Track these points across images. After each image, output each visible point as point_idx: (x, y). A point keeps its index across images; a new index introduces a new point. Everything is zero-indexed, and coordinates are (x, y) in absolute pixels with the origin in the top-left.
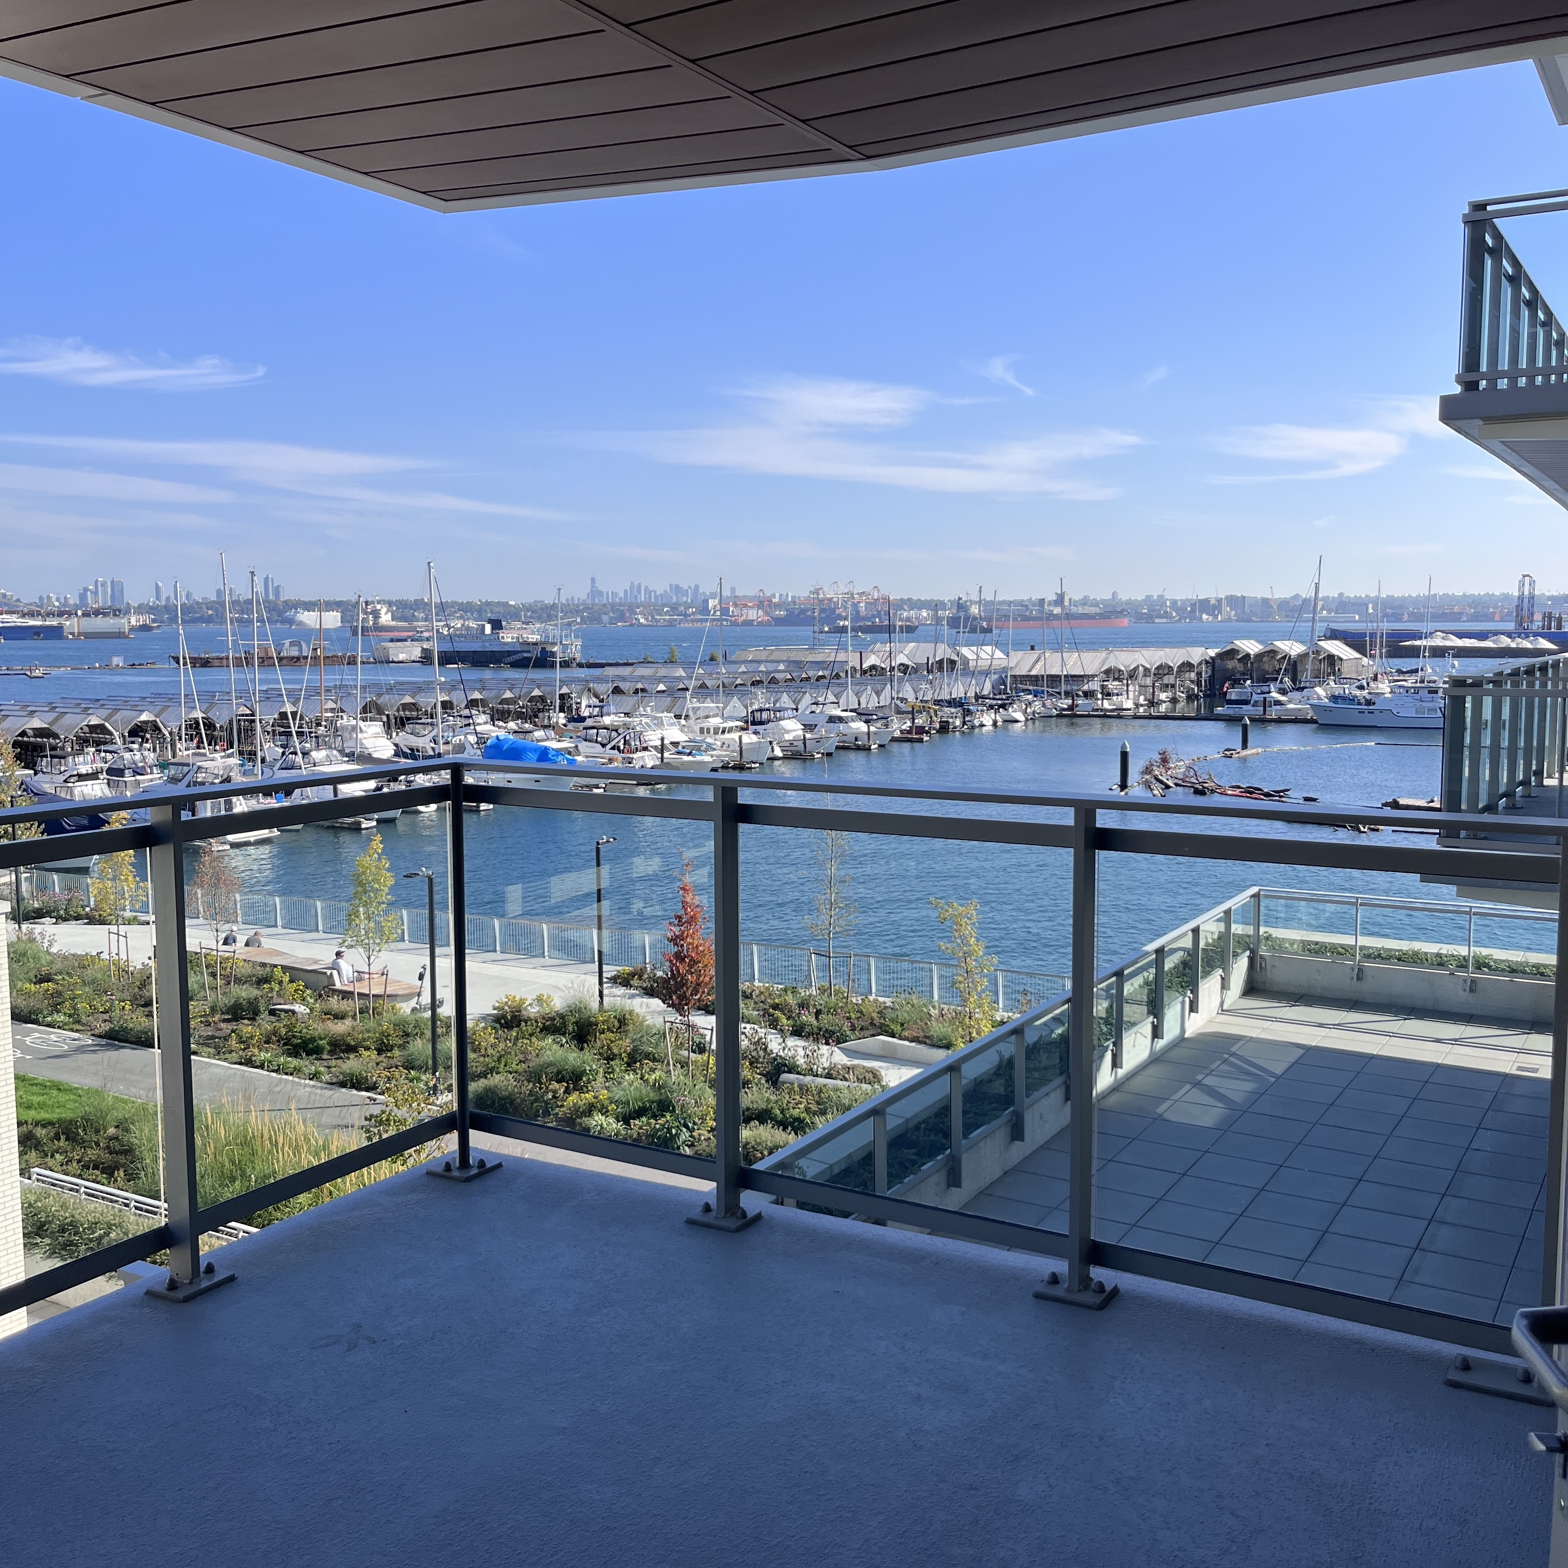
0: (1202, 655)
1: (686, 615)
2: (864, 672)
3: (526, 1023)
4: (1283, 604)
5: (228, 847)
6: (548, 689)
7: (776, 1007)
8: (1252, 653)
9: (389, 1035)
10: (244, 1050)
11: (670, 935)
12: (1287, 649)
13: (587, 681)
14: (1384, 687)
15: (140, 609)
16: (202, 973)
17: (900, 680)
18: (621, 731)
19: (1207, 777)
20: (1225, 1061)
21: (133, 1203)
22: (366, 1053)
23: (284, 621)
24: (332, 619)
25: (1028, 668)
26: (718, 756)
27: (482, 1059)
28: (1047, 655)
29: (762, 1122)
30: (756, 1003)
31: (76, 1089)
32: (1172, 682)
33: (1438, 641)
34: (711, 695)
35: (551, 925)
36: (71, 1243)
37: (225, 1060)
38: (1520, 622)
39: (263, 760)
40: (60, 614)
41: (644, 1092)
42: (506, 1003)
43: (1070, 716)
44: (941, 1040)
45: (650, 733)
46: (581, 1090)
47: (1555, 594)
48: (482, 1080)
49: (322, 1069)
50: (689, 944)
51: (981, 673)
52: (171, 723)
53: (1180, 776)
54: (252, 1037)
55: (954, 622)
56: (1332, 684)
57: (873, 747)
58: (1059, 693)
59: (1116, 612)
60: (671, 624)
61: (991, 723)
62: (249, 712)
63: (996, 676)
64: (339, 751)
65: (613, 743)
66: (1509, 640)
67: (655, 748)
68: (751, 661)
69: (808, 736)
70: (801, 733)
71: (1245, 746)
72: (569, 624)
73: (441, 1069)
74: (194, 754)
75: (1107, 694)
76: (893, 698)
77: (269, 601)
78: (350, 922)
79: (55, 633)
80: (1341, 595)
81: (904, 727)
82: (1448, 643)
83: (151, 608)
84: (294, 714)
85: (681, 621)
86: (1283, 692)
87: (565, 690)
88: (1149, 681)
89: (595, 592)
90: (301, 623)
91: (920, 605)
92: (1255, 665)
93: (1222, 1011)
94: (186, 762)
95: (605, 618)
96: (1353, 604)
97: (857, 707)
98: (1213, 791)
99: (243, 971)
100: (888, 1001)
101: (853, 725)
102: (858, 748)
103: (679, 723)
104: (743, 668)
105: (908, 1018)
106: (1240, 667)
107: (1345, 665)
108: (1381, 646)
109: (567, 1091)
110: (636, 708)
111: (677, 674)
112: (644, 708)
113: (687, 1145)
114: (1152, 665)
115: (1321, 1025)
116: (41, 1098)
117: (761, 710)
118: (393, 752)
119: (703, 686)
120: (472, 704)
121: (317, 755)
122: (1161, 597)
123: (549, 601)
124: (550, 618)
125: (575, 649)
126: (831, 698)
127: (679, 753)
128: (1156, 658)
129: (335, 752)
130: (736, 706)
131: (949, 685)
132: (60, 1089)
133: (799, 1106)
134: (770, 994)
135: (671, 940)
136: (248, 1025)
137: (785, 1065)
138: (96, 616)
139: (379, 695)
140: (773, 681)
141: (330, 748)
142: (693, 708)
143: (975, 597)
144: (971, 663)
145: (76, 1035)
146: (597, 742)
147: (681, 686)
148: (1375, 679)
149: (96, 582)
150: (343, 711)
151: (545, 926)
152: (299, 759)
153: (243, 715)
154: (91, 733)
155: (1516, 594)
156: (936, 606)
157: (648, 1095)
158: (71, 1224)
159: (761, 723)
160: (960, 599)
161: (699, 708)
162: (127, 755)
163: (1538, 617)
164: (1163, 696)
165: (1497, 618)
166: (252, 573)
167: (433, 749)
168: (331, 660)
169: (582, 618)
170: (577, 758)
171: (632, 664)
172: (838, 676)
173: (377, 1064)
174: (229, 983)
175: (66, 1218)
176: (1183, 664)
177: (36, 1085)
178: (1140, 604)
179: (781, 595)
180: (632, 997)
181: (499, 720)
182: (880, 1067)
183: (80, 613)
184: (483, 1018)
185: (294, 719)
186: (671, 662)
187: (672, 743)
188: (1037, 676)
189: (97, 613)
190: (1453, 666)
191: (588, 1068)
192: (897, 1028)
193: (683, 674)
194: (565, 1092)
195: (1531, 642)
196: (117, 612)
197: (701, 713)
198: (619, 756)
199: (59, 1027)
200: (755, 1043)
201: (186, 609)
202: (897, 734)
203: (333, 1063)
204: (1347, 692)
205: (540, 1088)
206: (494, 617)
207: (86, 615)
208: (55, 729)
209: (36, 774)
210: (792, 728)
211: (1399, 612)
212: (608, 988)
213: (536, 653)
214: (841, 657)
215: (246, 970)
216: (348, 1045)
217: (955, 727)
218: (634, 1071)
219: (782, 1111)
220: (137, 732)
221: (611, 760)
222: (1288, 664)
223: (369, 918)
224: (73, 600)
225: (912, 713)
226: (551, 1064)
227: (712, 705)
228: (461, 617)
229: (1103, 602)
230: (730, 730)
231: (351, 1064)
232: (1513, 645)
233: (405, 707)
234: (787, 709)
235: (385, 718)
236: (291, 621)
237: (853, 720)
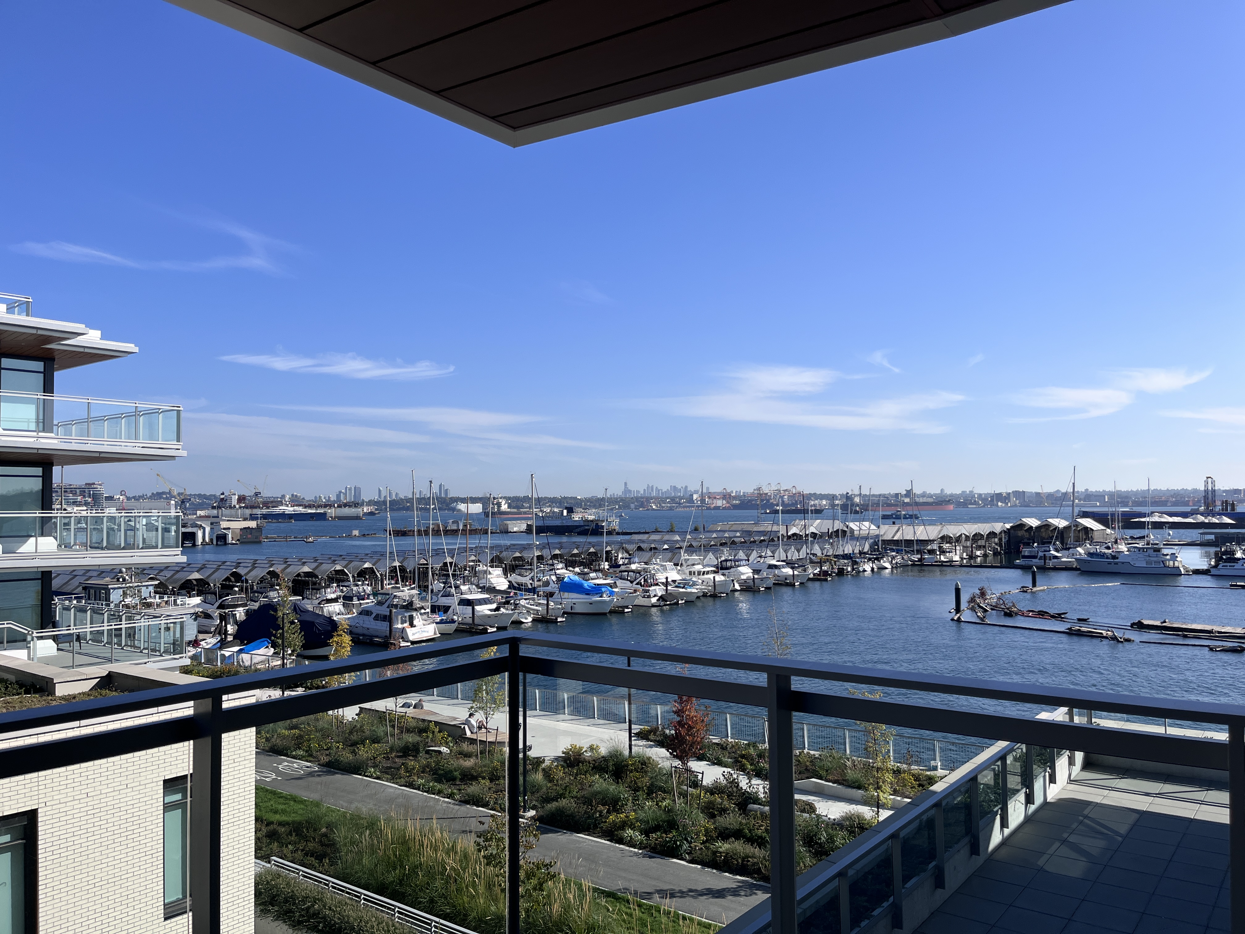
0: (1002, 527)
1: (680, 504)
2: (789, 537)
3: (583, 764)
4: (1050, 496)
5: (409, 644)
6: (599, 548)
7: (743, 756)
8: (1034, 526)
9: (497, 770)
10: (408, 777)
11: (674, 709)
12: (1057, 524)
13: (622, 543)
14: (1123, 548)
15: (370, 503)
16: (386, 726)
17: (812, 543)
18: (642, 573)
19: (1011, 605)
20: (1081, 822)
21: (331, 884)
22: (483, 781)
23: (449, 509)
24: (476, 508)
25: (892, 535)
26: (701, 589)
27: (555, 787)
28: (904, 527)
29: (737, 838)
30: (729, 753)
31: (305, 801)
32: (983, 544)
33: (1156, 518)
34: (696, 551)
35: (599, 698)
36: (290, 911)
37: (396, 783)
38: (1207, 505)
39: (432, 591)
40: (325, 506)
41: (658, 814)
42: (571, 749)
43: (921, 565)
44: (854, 783)
45: (660, 574)
46: (618, 811)
47: (1228, 489)
48: (555, 803)
49: (455, 791)
50: (688, 715)
51: (863, 538)
52: (382, 569)
53: (994, 604)
54: (414, 769)
55: (844, 507)
56: (1088, 545)
57: (796, 584)
58: (913, 551)
59: (945, 501)
60: (671, 509)
61: (870, 569)
62: (426, 562)
63: (872, 540)
64: (476, 586)
65: (637, 581)
66: (1203, 518)
67: (663, 583)
68: (720, 531)
69: (756, 576)
70: (751, 575)
71: (1034, 585)
72: (612, 509)
73: (529, 794)
74: (392, 588)
75: (943, 552)
76: (808, 554)
77: (441, 498)
78: (476, 695)
79: (322, 517)
80: (1087, 490)
81: (815, 572)
82: (1163, 520)
83: (376, 502)
84: (451, 563)
85: (677, 507)
86: (1057, 550)
87: (609, 548)
88: (969, 544)
89: (627, 491)
90: (459, 510)
91: (822, 497)
92: (1036, 534)
93: (1071, 781)
94: (387, 592)
95: (632, 506)
96: (1096, 496)
97: (785, 559)
98: (1016, 614)
99: (411, 724)
100: (817, 753)
101: (784, 570)
102: (787, 585)
103: (676, 568)
104: (714, 535)
105: (831, 766)
106: (1027, 535)
107: (1095, 533)
108: (1118, 522)
109: (609, 812)
110: (650, 560)
111: (675, 539)
112: (656, 559)
113: (687, 853)
114: (970, 534)
115: (1147, 794)
116: (283, 807)
117: (726, 561)
118: (507, 586)
119: (691, 546)
120: (555, 557)
121: (464, 588)
122: (971, 492)
123: (600, 496)
124: (600, 506)
125: (615, 524)
126: (769, 553)
127: (676, 587)
128: (973, 529)
129: (474, 586)
130: (711, 558)
131: (842, 545)
132: (295, 801)
133: (762, 828)
134: (739, 748)
135: (675, 712)
136: (411, 760)
137: (751, 798)
138: (345, 507)
139: (501, 552)
140: (733, 543)
141: (471, 584)
142: (685, 560)
143: (857, 492)
144: (856, 533)
145: (309, 764)
146: (627, 580)
147: (678, 546)
148: (1116, 542)
149: (346, 488)
150: (480, 561)
151: (595, 698)
152: (453, 590)
153: (421, 564)
154: (336, 575)
155: (1202, 488)
156: (833, 497)
157: (661, 817)
158: (291, 897)
159: (727, 568)
160: (848, 493)
161: (688, 559)
162: (355, 588)
163: (1218, 503)
164: (978, 553)
165: (1191, 504)
166: (431, 482)
167: (531, 584)
168: (473, 532)
169: (619, 506)
170: (614, 590)
171: (648, 533)
172: (773, 540)
173: (489, 789)
174: (402, 732)
175: (289, 893)
176: (990, 533)
177: (281, 797)
178: (959, 496)
179: (736, 492)
180: (651, 747)
181: (570, 566)
182: (814, 800)
183: (336, 505)
184: (556, 759)
185: (451, 567)
186: (671, 531)
187: (673, 581)
188: (898, 540)
189: (345, 505)
190: (1169, 534)
191: (622, 796)
192: (823, 773)
193: (679, 539)
194: (607, 812)
195: (1218, 519)
196: (356, 505)
197: (689, 563)
198: (641, 589)
199: (299, 759)
200: (731, 783)
201: (392, 502)
202: (812, 576)
203: (463, 787)
204: (1098, 551)
205: (592, 809)
206: (568, 506)
207: (339, 506)
208: (316, 572)
209: (303, 599)
210: (746, 572)
211: (1126, 500)
212: (635, 740)
213: (593, 526)
214: (775, 528)
215: (413, 724)
216: (472, 775)
217: (848, 572)
218: (652, 799)
219: (750, 831)
220: (362, 574)
221: (635, 591)
222: (1058, 533)
223: (487, 693)
224: (333, 498)
225: (820, 563)
226: (599, 793)
227: (697, 557)
228: (550, 506)
229: (935, 495)
230: (708, 573)
231: (473, 789)
232: (1207, 521)
233: (515, 559)
234: (742, 560)
235: (504, 566)
236: (454, 509)
237: (783, 567)
